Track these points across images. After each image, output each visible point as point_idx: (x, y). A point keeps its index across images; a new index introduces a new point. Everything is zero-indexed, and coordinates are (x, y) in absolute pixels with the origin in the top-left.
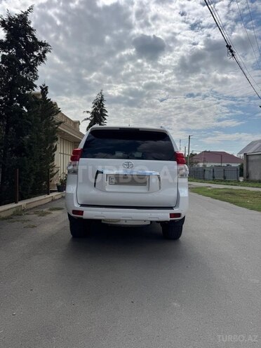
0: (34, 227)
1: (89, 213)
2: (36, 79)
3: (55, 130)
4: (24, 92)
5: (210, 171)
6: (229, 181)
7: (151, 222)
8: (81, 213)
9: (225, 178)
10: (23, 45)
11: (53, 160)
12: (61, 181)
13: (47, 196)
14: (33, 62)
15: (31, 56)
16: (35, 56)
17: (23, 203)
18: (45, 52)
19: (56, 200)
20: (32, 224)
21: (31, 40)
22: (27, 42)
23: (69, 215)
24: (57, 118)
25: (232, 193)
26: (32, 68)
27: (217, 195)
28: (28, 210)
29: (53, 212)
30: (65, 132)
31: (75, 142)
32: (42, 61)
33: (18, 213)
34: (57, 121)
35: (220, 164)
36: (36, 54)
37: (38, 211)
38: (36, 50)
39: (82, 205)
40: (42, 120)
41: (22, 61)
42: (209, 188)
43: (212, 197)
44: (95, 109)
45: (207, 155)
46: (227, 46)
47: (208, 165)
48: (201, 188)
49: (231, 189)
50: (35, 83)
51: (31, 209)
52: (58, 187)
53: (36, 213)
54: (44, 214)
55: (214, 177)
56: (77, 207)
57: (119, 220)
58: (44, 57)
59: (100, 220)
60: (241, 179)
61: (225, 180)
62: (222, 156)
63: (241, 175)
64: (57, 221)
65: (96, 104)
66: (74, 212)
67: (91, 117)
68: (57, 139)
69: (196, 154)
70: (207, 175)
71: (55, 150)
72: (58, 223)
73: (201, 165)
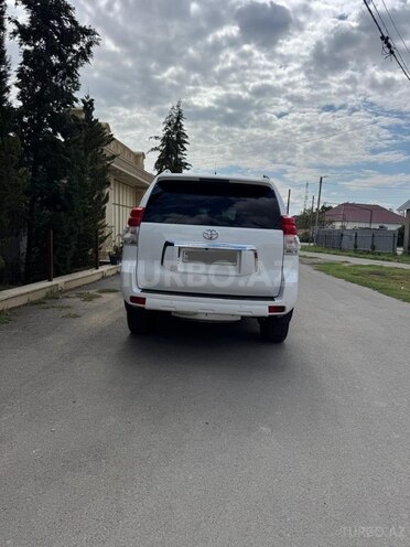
0: (76, 316)
1: (154, 302)
2: (77, 89)
3: (107, 169)
4: (59, 109)
5: (351, 237)
6: (379, 254)
7: (242, 317)
8: (143, 300)
9: (373, 248)
10: (57, 34)
11: (103, 216)
12: (116, 249)
13: (95, 271)
14: (71, 62)
15: (68, 51)
16: (74, 51)
17: (59, 281)
18: (90, 44)
19: (108, 277)
20: (73, 312)
21: (68, 25)
22: (62, 28)
23: (126, 303)
24: (109, 150)
25: (380, 273)
26: (70, 71)
27: (357, 277)
28: (66, 291)
29: (104, 295)
30: (121, 172)
31: (137, 187)
32: (86, 60)
33: (53, 296)
34: (108, 155)
35: (368, 226)
36: (76, 47)
37: (83, 292)
38: (76, 41)
39: (144, 290)
40: (86, 153)
41: (55, 60)
42: (347, 265)
43: (347, 280)
44: (168, 133)
45: (350, 210)
46: (382, 38)
47: (349, 226)
48: (332, 264)
49: (382, 267)
50: (76, 95)
51: (71, 290)
52: (111, 257)
53: (80, 296)
54: (90, 298)
55: (356, 247)
56: (137, 292)
57: (196, 314)
58: (89, 52)
59: (170, 312)
60: (400, 251)
61: (373, 252)
62: (374, 212)
63: (400, 244)
64: (109, 309)
65: (170, 124)
66: (133, 299)
67: (162, 145)
68: (109, 184)
69: (330, 208)
70: (346, 242)
71: (107, 200)
72: (111, 312)
73: (338, 225)
